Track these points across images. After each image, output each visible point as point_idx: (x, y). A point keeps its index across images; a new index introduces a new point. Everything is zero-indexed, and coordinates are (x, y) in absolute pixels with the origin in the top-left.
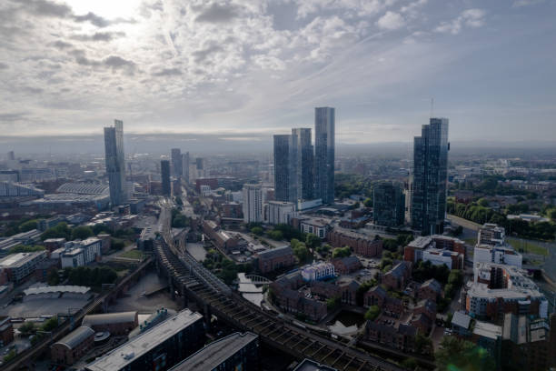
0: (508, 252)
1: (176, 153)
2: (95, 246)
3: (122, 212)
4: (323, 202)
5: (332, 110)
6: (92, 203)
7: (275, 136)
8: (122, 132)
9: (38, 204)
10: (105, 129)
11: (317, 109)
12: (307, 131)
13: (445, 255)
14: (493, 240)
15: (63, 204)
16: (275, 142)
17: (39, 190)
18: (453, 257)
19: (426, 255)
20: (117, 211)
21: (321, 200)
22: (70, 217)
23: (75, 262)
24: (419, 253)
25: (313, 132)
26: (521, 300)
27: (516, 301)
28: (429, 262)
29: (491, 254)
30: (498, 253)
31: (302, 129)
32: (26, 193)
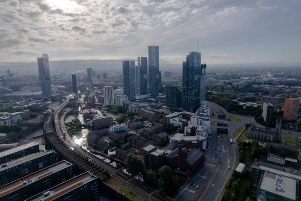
0: (204, 120)
1: (89, 70)
2: (18, 116)
3: (46, 100)
4: (152, 95)
5: (157, 48)
6: (33, 96)
7: (123, 62)
8: (48, 60)
9: (6, 96)
10: (38, 58)
11: (149, 47)
12: (146, 58)
13: (179, 121)
14: (201, 114)
15: (19, 96)
16: (124, 65)
17: (10, 90)
18: (183, 122)
19: (172, 121)
20: (43, 100)
22: (18, 103)
23: (5, 123)
24: (169, 120)
25: (148, 59)
26: (193, 141)
27: (191, 141)
28: (173, 124)
29: (197, 121)
30: (200, 120)
32: (3, 91)
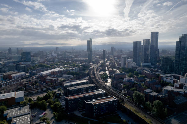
3: (89, 62)
5: (157, 33)
6: (84, 60)
9: (72, 60)
12: (149, 40)
13: (171, 79)
15: (77, 60)
17: (74, 57)
18: (174, 80)
21: (150, 63)
22: (77, 63)
23: (73, 71)
24: (163, 78)
25: (150, 40)
28: (166, 81)
29: (185, 80)
31: (146, 40)
32: (71, 57)
